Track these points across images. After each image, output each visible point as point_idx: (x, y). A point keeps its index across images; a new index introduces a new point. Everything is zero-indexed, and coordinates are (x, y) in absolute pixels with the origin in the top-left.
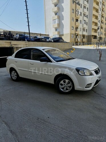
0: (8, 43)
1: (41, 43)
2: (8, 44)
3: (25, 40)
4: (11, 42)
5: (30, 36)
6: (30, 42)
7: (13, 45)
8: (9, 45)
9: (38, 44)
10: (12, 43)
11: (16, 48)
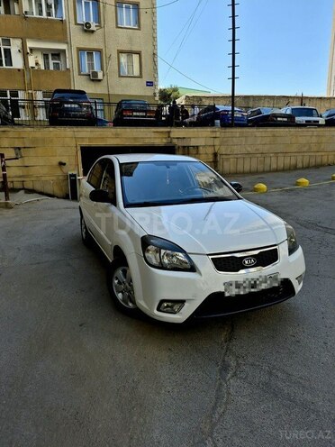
0: (162, 136)
1: (270, 129)
2: (162, 138)
3: (213, 125)
4: (169, 132)
5: (233, 111)
6: (228, 130)
7: (175, 141)
8: (165, 141)
9: (258, 134)
10: (172, 135)
11: (184, 147)
